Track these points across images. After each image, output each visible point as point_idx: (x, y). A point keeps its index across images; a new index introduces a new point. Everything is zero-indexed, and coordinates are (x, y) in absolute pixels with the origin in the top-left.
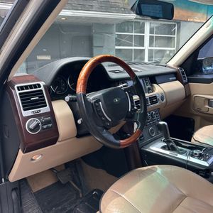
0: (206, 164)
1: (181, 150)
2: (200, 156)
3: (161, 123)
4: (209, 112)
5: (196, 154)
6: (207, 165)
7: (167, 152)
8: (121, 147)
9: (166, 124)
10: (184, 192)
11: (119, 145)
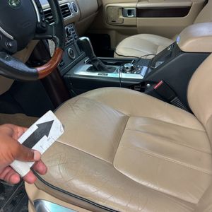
0: (140, 77)
1: (110, 68)
2: (132, 70)
3: (82, 38)
4: (124, 24)
5: (127, 68)
6: (142, 78)
7: (96, 74)
8: (40, 77)
9: (88, 39)
10: (126, 113)
11: (37, 74)
